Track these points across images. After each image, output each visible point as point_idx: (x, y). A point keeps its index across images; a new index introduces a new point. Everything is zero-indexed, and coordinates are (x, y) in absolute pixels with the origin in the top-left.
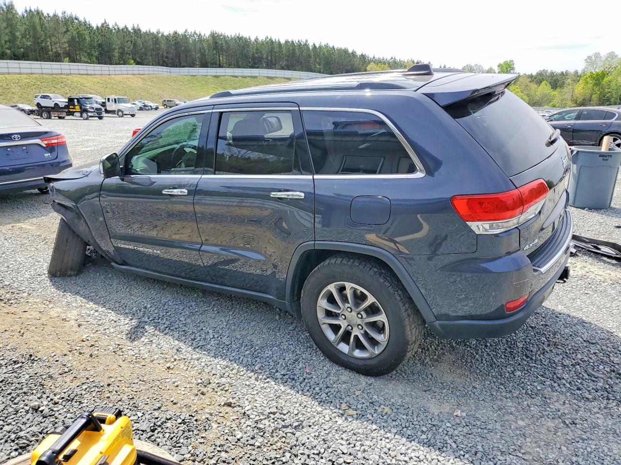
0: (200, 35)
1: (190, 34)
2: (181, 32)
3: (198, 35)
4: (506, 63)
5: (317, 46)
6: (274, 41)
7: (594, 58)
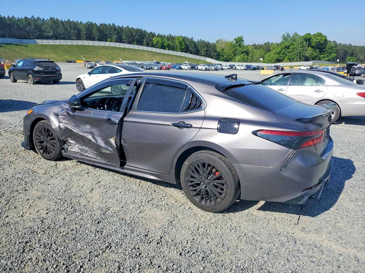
0: (43, 19)
1: (36, 18)
2: (29, 17)
3: (42, 19)
4: (238, 38)
6: (94, 23)
7: (286, 36)
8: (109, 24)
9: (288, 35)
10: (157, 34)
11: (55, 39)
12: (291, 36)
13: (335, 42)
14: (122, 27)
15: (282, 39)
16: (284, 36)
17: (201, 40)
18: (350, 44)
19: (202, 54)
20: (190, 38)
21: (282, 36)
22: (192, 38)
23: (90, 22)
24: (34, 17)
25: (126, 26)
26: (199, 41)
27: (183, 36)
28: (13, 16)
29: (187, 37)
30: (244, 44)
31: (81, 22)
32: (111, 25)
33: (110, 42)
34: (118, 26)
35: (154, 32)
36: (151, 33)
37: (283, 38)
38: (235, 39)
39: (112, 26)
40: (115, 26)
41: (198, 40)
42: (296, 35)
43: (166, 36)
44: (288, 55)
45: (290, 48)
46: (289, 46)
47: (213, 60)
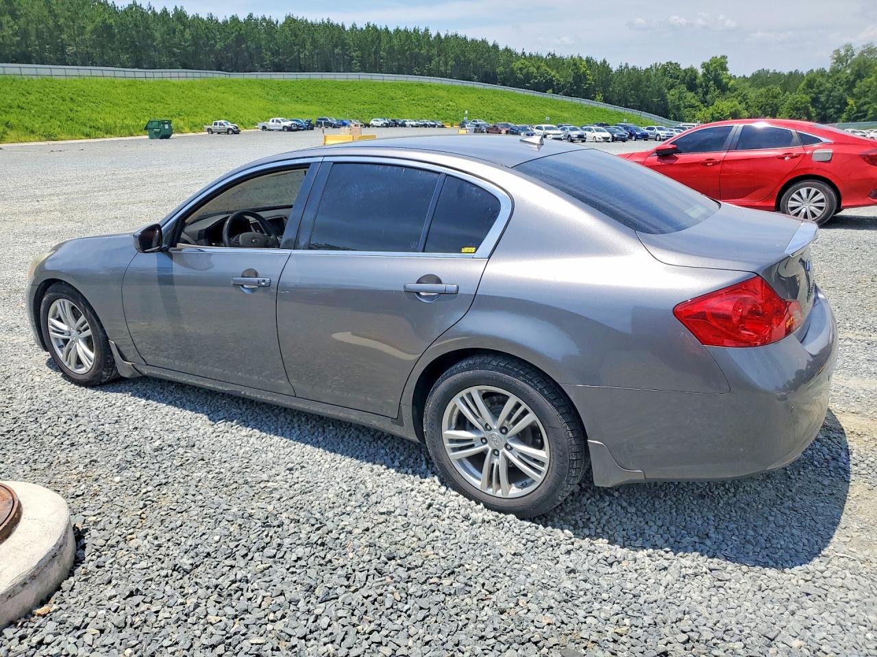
2: (242, 17)
4: (714, 60)
5: (443, 36)
7: (843, 53)
8: (416, 30)
9: (848, 51)
11: (298, 70)
12: (857, 53)
15: (834, 61)
16: (837, 51)
17: (627, 67)
19: (629, 104)
20: (599, 63)
21: (832, 53)
22: (605, 62)
23: (371, 25)
24: (255, 16)
25: (453, 33)
26: (623, 68)
27: (584, 58)
28: (211, 14)
29: (592, 59)
31: (354, 26)
32: (421, 31)
33: (419, 75)
36: (507, 50)
37: (836, 59)
38: (704, 66)
41: (621, 67)
42: (869, 50)
43: (543, 57)
44: (851, 101)
45: (858, 83)
46: (855, 81)
47: (658, 117)
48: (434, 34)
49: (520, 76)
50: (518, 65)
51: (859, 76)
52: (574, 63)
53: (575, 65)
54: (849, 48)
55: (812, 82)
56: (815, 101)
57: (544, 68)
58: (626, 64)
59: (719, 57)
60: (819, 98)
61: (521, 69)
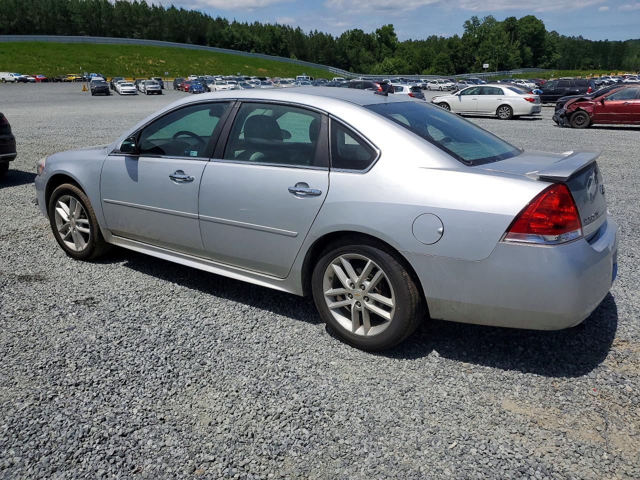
4: (384, 28)
7: (472, 22)
8: (136, 2)
9: (474, 21)
10: (230, 23)
12: (481, 23)
13: (554, 33)
14: (161, 8)
15: (465, 29)
16: (468, 22)
17: (316, 32)
18: (580, 37)
19: (319, 60)
20: (294, 29)
21: (465, 23)
22: (299, 28)
25: (170, 6)
26: (313, 33)
27: (282, 26)
29: (288, 26)
30: (397, 39)
32: (140, 3)
33: (140, 38)
34: (153, 5)
35: (225, 19)
36: (219, 19)
37: (466, 27)
38: (378, 31)
39: (141, 6)
40: (147, 6)
41: (311, 32)
42: (490, 20)
43: (249, 25)
44: (477, 58)
45: (481, 45)
46: (480, 42)
47: (341, 70)
48: (150, 5)
49: (227, 39)
50: (226, 30)
51: (482, 39)
52: (271, 29)
53: (271, 30)
54: (475, 20)
55: (452, 43)
56: (454, 57)
57: (247, 33)
58: (316, 30)
59: (387, 25)
60: (457, 55)
61: (227, 34)
